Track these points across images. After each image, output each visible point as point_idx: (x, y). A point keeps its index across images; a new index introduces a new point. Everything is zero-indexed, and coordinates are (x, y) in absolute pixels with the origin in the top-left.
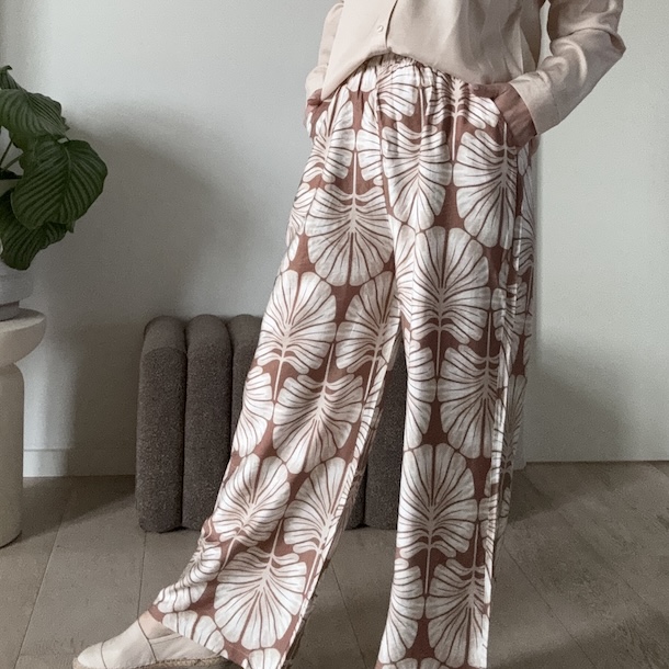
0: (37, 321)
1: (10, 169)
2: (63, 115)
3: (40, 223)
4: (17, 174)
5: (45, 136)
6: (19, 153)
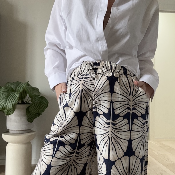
0: (34, 133)
3: (35, 113)
4: (30, 103)
5: (36, 96)
6: (31, 99)
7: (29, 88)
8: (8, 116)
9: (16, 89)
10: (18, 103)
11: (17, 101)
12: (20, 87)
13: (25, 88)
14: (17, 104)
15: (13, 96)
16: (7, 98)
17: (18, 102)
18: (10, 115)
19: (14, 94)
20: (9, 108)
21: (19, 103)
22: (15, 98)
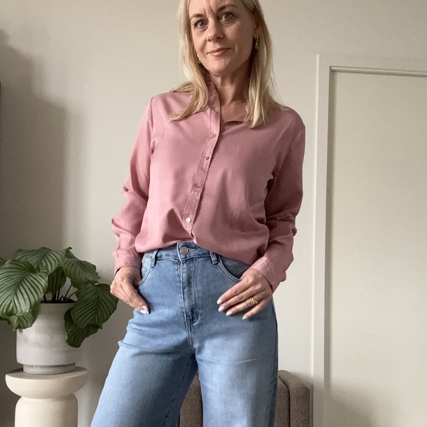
0: (84, 373)
1: (71, 298)
2: (97, 271)
3: (85, 325)
4: (74, 300)
5: (88, 282)
6: (76, 289)
7: (72, 264)
8: (21, 332)
9: (40, 266)
10: (43, 299)
11: (41, 296)
12: (50, 262)
13: (62, 264)
14: (42, 302)
15: (33, 284)
16: (17, 286)
17: (44, 296)
18: (25, 328)
19: (35, 279)
20: (22, 312)
21: (47, 299)
22: (38, 287)
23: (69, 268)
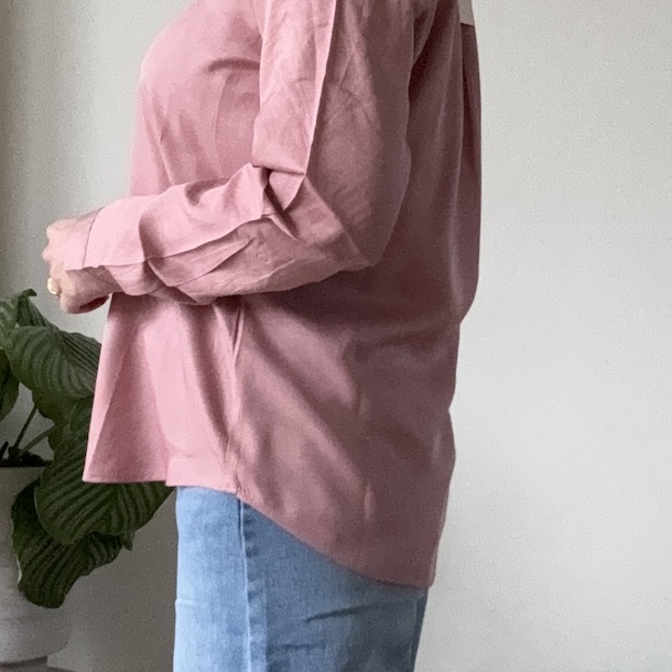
4: (44, 457)
7: (35, 343)
23: (27, 354)
